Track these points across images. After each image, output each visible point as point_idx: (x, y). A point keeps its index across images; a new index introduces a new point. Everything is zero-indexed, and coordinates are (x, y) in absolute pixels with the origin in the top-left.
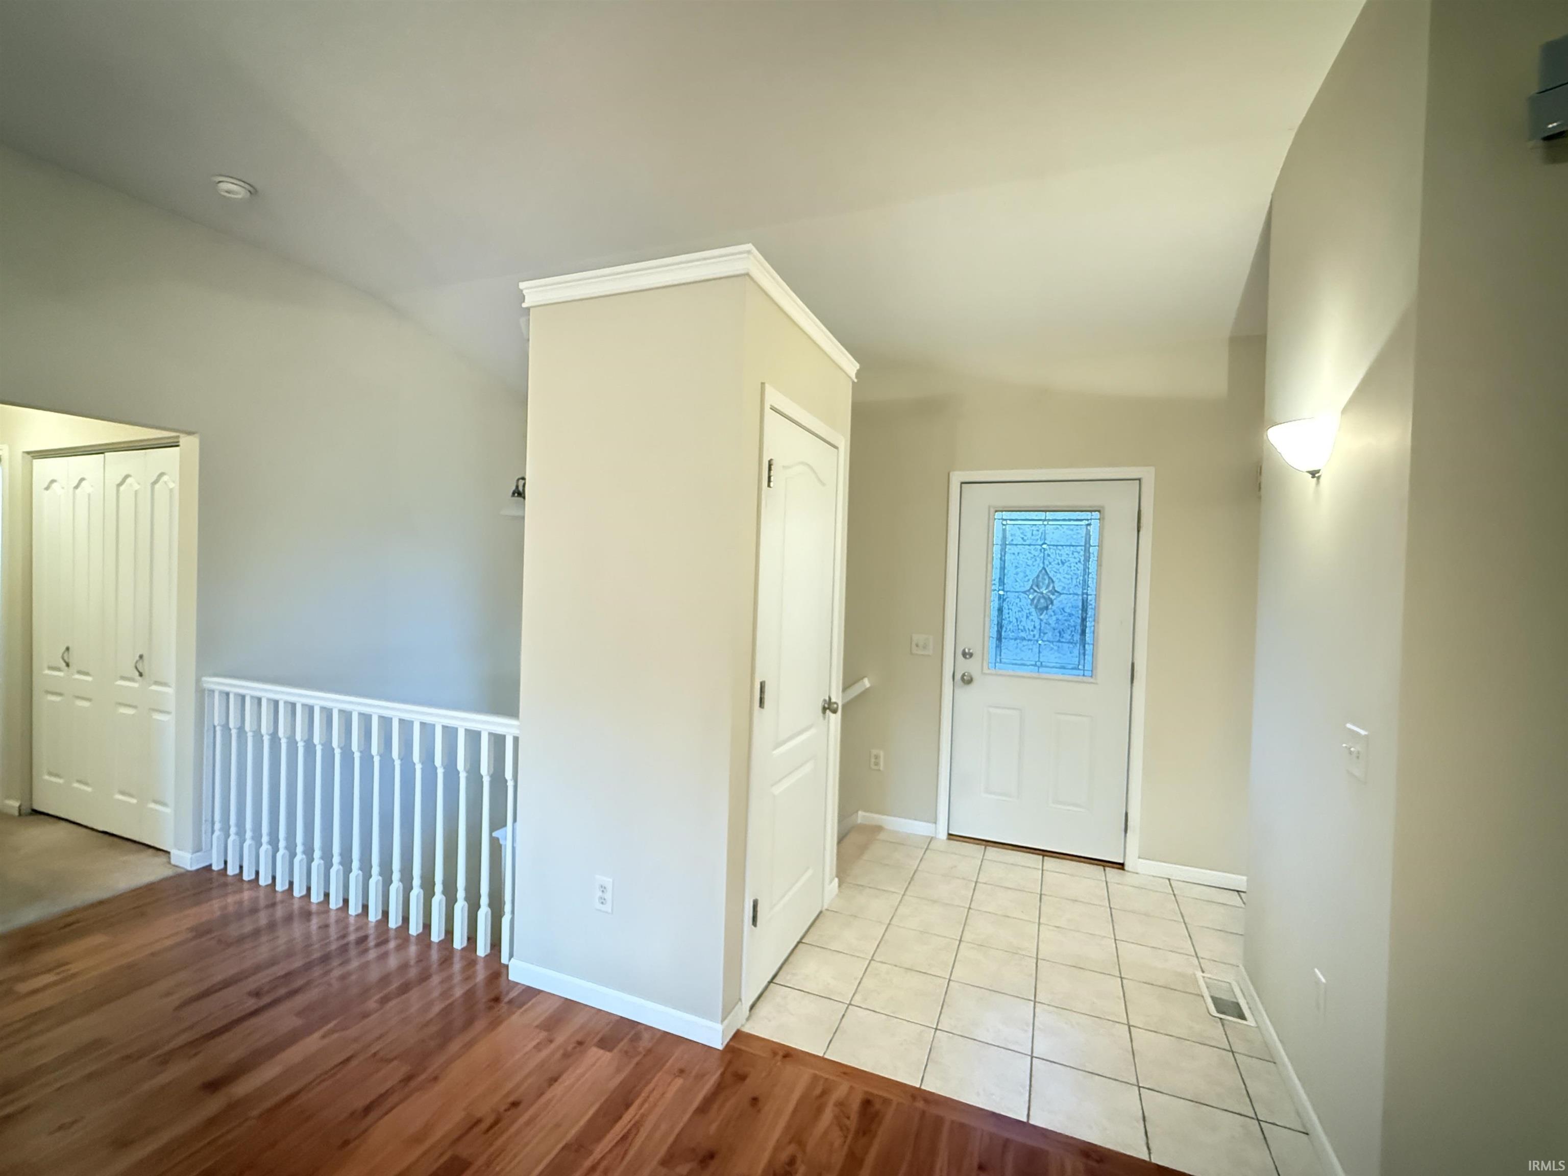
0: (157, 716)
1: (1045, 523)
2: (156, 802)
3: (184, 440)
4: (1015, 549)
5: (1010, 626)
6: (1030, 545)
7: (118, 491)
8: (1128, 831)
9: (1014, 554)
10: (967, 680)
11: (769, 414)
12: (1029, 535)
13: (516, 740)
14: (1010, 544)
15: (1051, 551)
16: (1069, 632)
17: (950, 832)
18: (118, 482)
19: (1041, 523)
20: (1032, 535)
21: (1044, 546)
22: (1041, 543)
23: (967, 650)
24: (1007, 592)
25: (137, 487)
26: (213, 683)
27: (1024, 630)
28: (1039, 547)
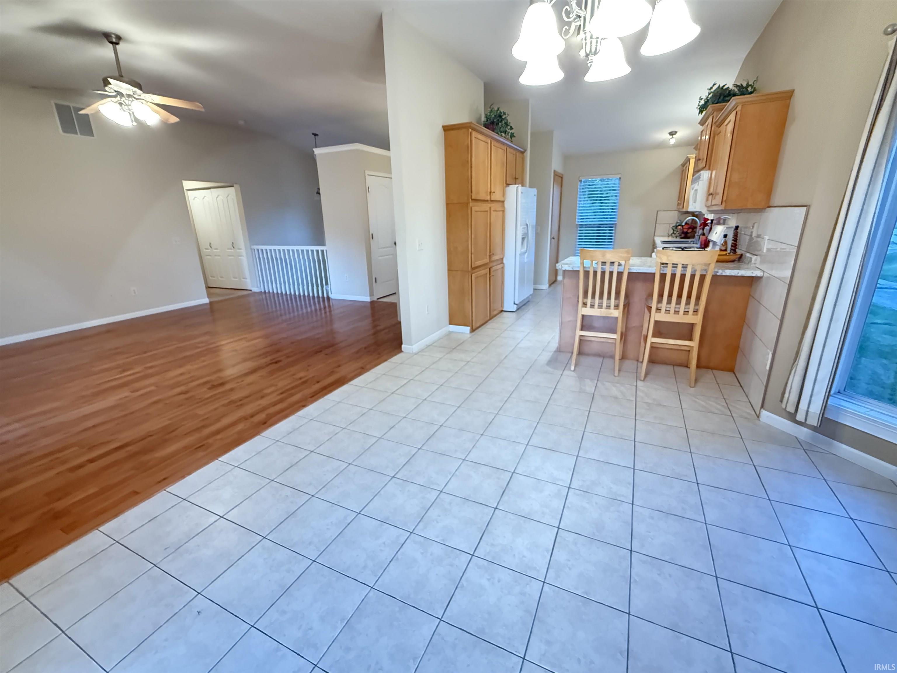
0: (240, 257)
2: (244, 279)
3: (235, 185)
7: (217, 199)
11: (367, 177)
13: (326, 251)
26: (256, 247)
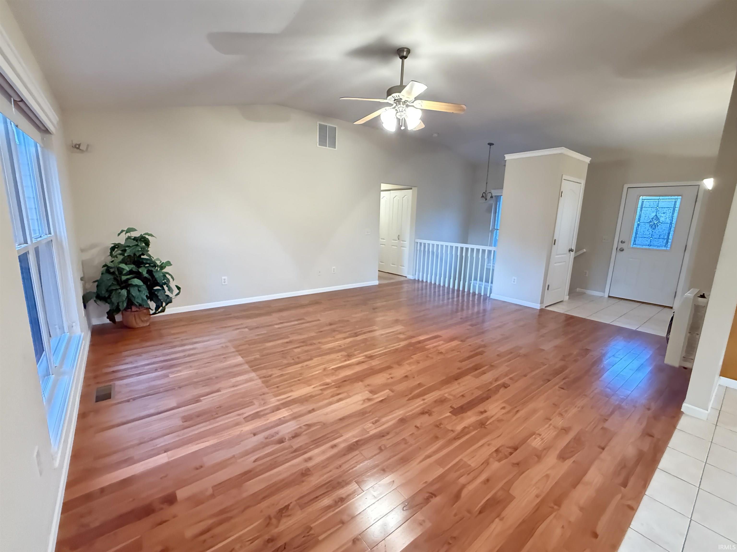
0: (402, 248)
1: (659, 200)
2: (401, 266)
3: (413, 188)
4: (646, 209)
5: (641, 233)
6: (652, 207)
7: (393, 199)
8: (676, 297)
9: (645, 210)
10: (622, 250)
11: (563, 180)
12: (652, 204)
14: (644, 207)
15: (660, 210)
16: (663, 235)
17: (609, 295)
18: (394, 197)
19: (657, 200)
20: (653, 204)
21: (658, 208)
22: (656, 207)
23: (623, 241)
24: (641, 222)
25: (399, 198)
26: (419, 241)
27: (646, 235)
28: (655, 208)
